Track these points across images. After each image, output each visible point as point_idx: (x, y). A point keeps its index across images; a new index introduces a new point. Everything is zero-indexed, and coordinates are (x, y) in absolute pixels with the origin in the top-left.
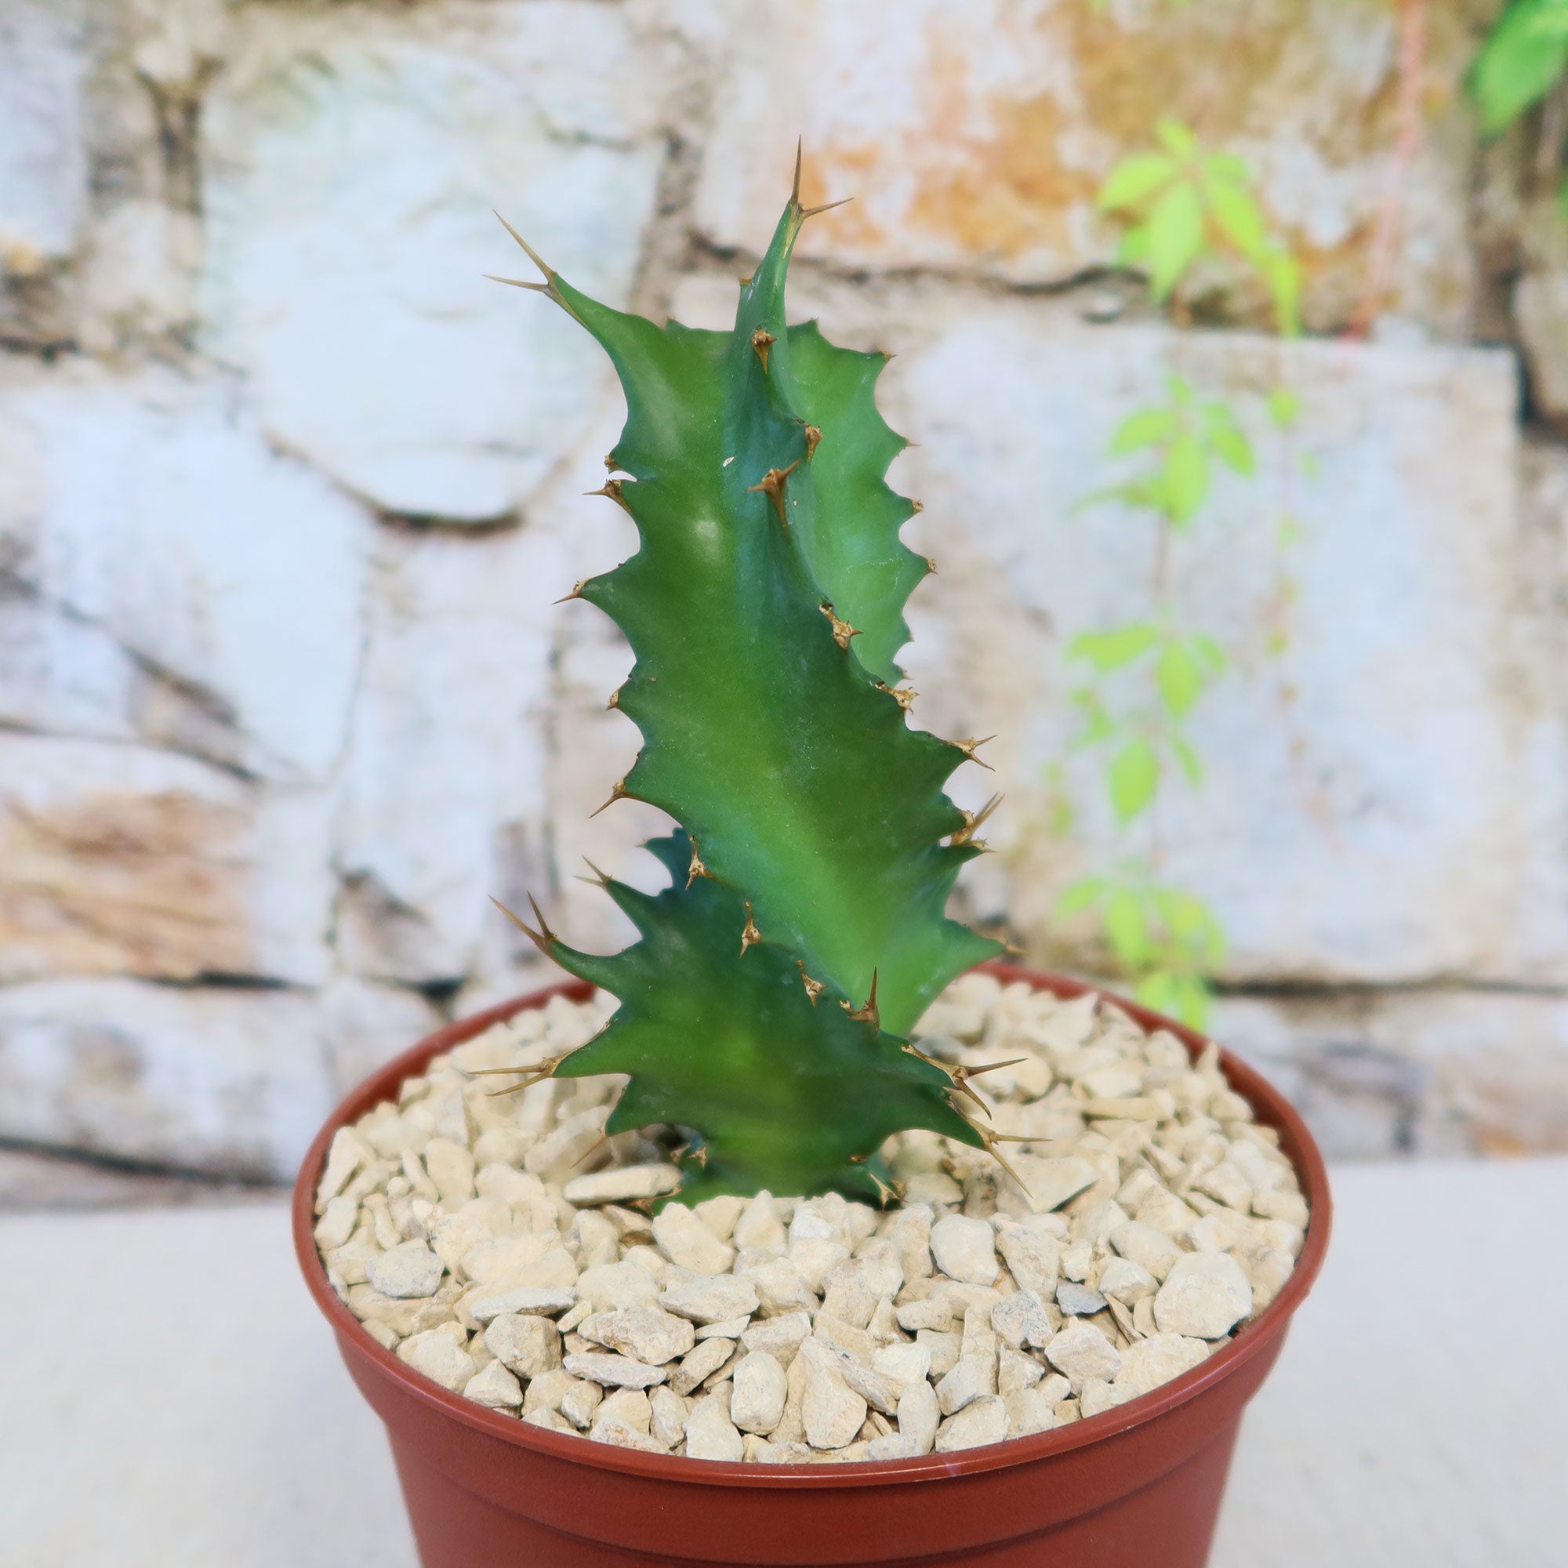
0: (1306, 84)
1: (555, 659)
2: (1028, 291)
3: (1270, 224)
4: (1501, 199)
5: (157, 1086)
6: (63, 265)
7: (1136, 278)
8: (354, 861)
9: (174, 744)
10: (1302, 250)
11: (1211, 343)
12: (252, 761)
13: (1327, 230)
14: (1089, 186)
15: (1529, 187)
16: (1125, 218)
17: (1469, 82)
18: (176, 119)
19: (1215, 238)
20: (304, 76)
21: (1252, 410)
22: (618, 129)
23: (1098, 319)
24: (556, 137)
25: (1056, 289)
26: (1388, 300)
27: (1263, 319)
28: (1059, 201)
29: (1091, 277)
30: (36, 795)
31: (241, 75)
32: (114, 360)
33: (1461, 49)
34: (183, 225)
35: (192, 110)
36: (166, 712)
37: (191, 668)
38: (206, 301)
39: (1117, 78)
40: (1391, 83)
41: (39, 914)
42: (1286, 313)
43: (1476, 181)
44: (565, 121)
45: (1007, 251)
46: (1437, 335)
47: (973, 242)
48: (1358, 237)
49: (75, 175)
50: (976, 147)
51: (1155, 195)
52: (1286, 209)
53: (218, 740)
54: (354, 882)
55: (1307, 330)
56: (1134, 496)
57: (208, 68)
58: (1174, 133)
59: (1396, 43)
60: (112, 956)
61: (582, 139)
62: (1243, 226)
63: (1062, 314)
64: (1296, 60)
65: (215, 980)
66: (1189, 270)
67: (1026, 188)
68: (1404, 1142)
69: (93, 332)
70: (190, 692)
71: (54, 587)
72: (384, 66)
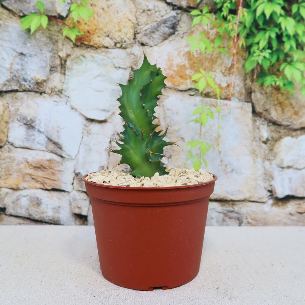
0: (221, 65)
1: (110, 142)
2: (181, 91)
3: (216, 83)
4: (248, 82)
5: (43, 207)
6: (45, 81)
7: (197, 90)
8: (77, 171)
9: (52, 152)
10: (220, 87)
11: (207, 100)
12: (64, 155)
13: (224, 85)
14: (190, 77)
15: (252, 81)
16: (195, 82)
17: (243, 66)
18: (63, 62)
19: (208, 85)
20: (81, 57)
21: (213, 109)
22: (125, 67)
23: (191, 95)
24: (116, 67)
25: (185, 91)
26: (233, 95)
27: (215, 96)
28: (186, 79)
29: (190, 89)
30: (30, 159)
31: (73, 57)
32: (50, 94)
33: (242, 62)
34: (63, 76)
35: (65, 61)
36: (52, 147)
37: (56, 140)
38: (64, 87)
39: (194, 63)
40: (232, 65)
41: (28, 178)
42: (218, 96)
43: (245, 80)
44: (117, 65)
45: (178, 85)
46: (240, 100)
47: (174, 84)
48: (228, 86)
49: (48, 69)
50: (174, 71)
51: (199, 79)
52: (218, 82)
53: (59, 151)
54: (77, 175)
55: (221, 99)
56: (196, 121)
57: (68, 56)
58: (202, 71)
59: (233, 60)
60: (39, 185)
61: (119, 68)
62: (212, 84)
63: (186, 94)
64: (219, 62)
65: (54, 190)
66: (204, 89)
67: (181, 77)
68: (240, 225)
69: (48, 91)
70: (55, 143)
71: (37, 127)
72: (92, 57)
